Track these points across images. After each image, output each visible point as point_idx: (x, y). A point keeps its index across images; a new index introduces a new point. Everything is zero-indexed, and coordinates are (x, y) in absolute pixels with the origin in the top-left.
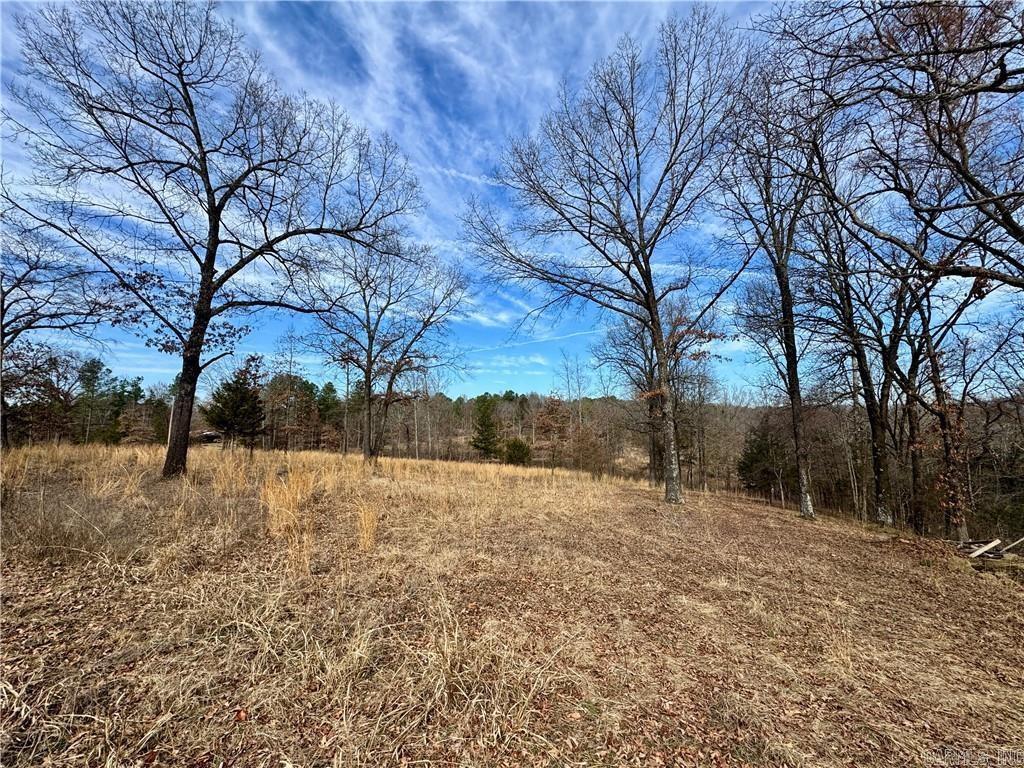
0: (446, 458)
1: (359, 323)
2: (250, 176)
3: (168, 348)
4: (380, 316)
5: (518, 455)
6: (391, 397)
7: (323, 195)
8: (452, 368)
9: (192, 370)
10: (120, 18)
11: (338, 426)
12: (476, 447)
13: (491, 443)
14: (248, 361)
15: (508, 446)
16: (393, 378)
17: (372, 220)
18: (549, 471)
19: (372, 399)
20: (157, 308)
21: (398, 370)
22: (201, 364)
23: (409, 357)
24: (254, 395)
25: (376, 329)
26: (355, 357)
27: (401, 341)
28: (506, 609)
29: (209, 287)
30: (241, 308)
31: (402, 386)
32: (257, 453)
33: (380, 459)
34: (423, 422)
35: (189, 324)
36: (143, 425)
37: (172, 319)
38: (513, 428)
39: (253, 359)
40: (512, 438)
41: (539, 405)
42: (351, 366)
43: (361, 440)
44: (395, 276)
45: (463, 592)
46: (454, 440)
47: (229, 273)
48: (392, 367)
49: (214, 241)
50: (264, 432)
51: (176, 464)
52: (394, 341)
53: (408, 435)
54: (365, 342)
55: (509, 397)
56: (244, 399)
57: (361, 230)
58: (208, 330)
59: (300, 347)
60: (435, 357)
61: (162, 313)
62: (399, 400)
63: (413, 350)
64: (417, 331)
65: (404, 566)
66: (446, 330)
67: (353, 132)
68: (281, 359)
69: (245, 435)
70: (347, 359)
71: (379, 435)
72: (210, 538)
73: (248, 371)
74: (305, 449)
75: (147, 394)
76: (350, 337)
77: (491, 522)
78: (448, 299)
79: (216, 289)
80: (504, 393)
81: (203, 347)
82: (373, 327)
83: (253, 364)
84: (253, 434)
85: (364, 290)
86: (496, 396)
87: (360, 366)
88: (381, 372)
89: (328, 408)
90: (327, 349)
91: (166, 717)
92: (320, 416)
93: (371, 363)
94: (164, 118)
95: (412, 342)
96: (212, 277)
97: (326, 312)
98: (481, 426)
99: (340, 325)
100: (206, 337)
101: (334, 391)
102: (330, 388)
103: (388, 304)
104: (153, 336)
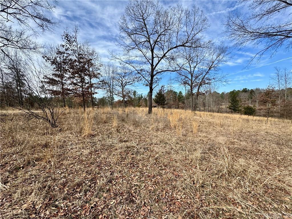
0: (218, 112)
1: (188, 72)
2: (159, 38)
3: (147, 85)
4: (194, 69)
5: (249, 112)
6: (198, 93)
7: (176, 35)
8: (220, 82)
9: (151, 90)
10: (132, 11)
11: (183, 103)
12: (230, 108)
13: (236, 107)
14: (162, 87)
15: (245, 109)
16: (199, 87)
17: (191, 38)
18: (266, 119)
19: (193, 94)
20: (144, 77)
21: (201, 85)
22: (153, 88)
23: (204, 80)
24: (163, 95)
25: (193, 73)
26: (187, 82)
27: (201, 75)
28: (248, 158)
29: (153, 69)
30: (160, 73)
31: (202, 90)
32: (165, 109)
33: (196, 112)
34: (209, 101)
35: (150, 79)
36: (143, 104)
37: (147, 78)
38: (247, 102)
39: (163, 86)
40: (246, 106)
41: (260, 93)
42: (186, 85)
43: (190, 107)
44: (199, 55)
45: (229, 149)
46: (221, 107)
47: (156, 65)
48: (199, 84)
49: (153, 58)
50: (166, 104)
51: (150, 111)
52: (199, 76)
53: (204, 105)
54: (190, 78)
55: (245, 91)
56: (161, 97)
57: (188, 42)
58: (154, 80)
59: (173, 81)
60: (214, 79)
61: (145, 78)
62: (201, 94)
63: (205, 77)
64: (207, 71)
65: (207, 139)
66: (217, 69)
67: (184, 11)
68: (169, 86)
69: (162, 105)
70: (185, 83)
71: (195, 105)
72: (159, 126)
73: (161, 90)
74: (176, 109)
75: (143, 97)
76: (186, 77)
77: (238, 131)
78: (218, 58)
79: (154, 70)
80: (242, 89)
81: (153, 84)
82: (192, 73)
83: (162, 88)
84: (164, 105)
85: (189, 62)
86: (238, 91)
87: (189, 85)
88: (195, 86)
89: (180, 98)
90: (180, 81)
91: (158, 155)
92: (179, 100)
93: (192, 83)
94: (141, 31)
95: (205, 75)
96: (153, 67)
97: (179, 71)
98: (232, 101)
99: (183, 74)
100: (153, 82)
101: (182, 93)
102: (180, 93)
103: (197, 64)
104: (144, 83)
